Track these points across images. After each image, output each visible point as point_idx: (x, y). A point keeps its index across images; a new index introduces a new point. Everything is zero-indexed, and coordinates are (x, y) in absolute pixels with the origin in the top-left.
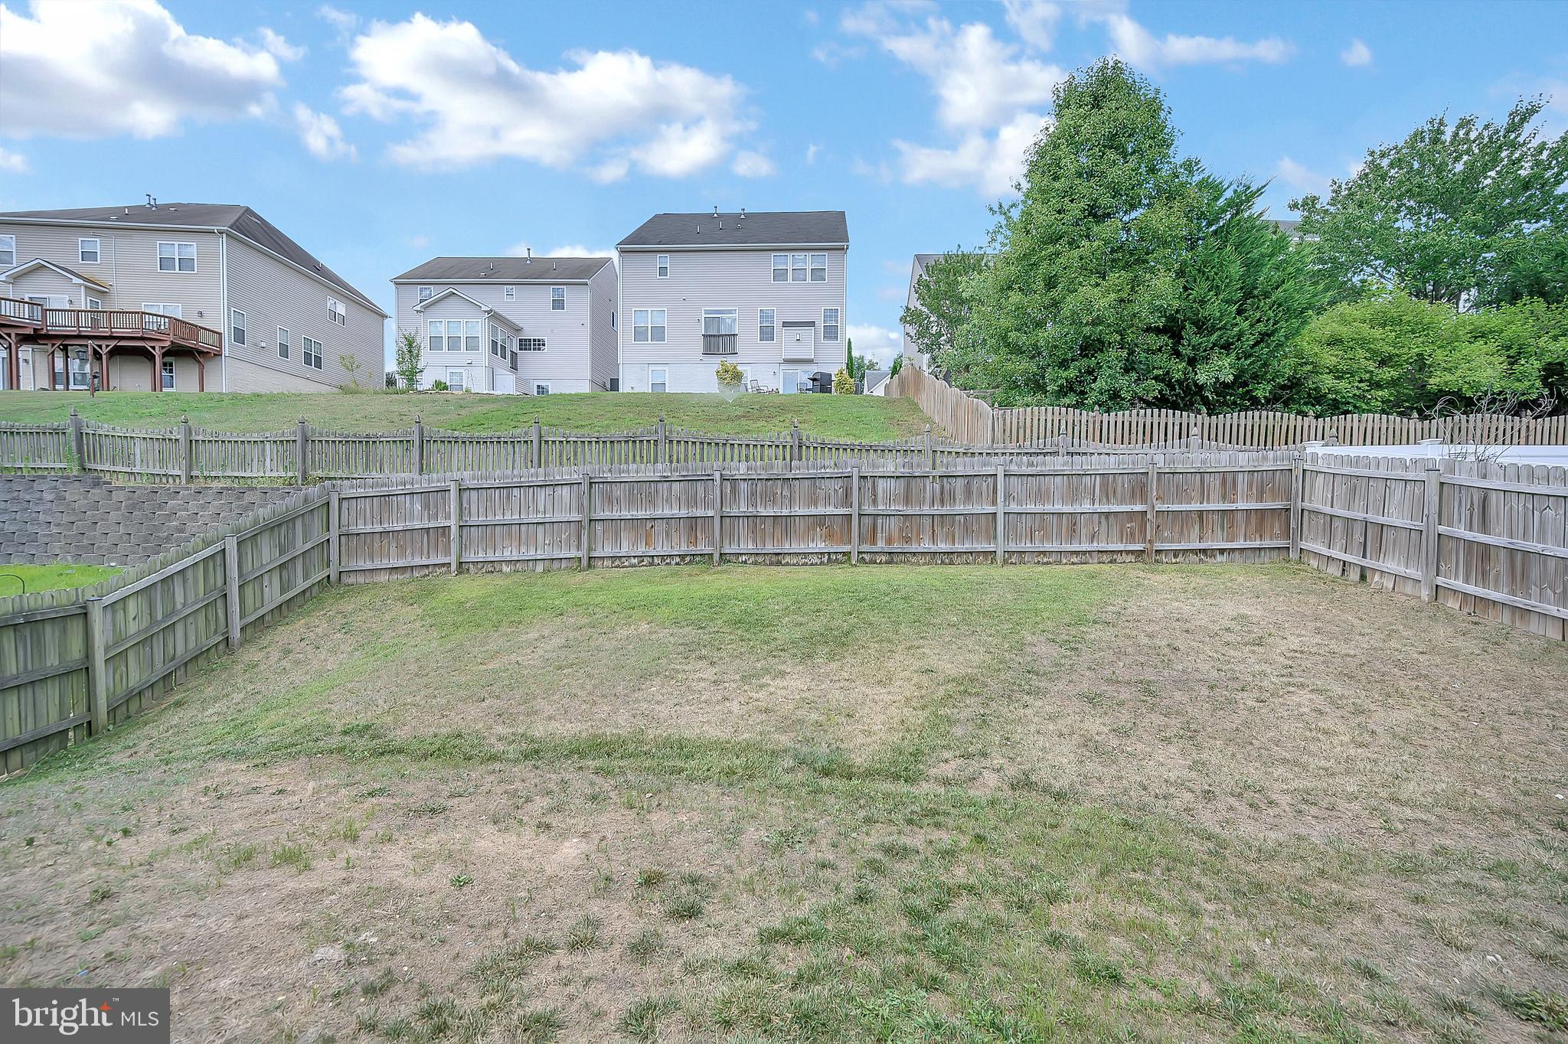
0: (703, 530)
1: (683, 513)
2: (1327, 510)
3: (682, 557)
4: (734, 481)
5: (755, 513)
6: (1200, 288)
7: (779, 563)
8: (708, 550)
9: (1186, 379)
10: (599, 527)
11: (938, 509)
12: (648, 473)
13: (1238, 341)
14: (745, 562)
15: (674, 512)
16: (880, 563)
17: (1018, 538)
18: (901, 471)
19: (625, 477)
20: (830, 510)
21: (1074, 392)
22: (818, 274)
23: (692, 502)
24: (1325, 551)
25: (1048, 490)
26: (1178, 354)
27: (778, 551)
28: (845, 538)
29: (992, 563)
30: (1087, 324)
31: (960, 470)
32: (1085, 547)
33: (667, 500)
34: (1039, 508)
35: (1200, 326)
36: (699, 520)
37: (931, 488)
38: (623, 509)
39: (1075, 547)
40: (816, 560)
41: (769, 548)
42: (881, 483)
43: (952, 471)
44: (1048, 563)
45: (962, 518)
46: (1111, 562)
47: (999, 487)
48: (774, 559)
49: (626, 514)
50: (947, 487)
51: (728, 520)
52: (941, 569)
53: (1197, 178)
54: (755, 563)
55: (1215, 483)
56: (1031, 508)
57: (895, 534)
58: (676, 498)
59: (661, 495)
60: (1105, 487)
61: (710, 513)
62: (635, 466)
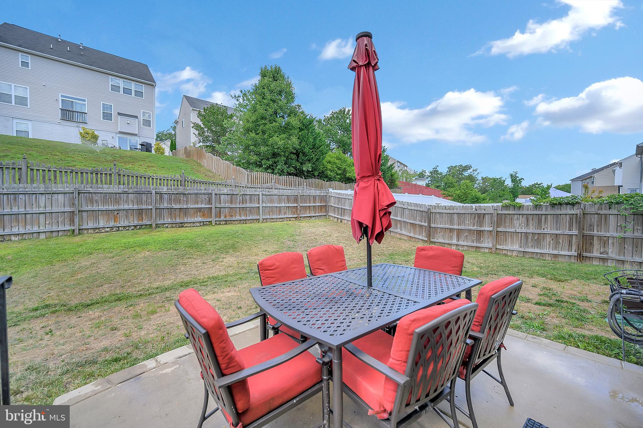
0: (146, 214)
1: (135, 207)
2: (334, 205)
3: (135, 226)
4: (161, 194)
5: (171, 207)
6: (303, 144)
7: (182, 227)
8: (149, 223)
9: (300, 168)
10: (84, 214)
11: (241, 205)
12: (114, 188)
13: (312, 159)
14: (167, 227)
15: (130, 207)
16: (222, 224)
17: (265, 215)
18: (229, 192)
19: (100, 190)
20: (203, 206)
21: (271, 168)
22: (139, 94)
23: (140, 202)
24: (334, 215)
25: (273, 200)
26: (298, 161)
27: (182, 222)
28: (209, 216)
29: (258, 222)
30: (276, 148)
31: (248, 193)
32: (283, 216)
33: (126, 202)
34: (271, 205)
35: (304, 154)
36: (143, 210)
37: (239, 198)
38: (99, 205)
39: (281, 217)
40: (198, 225)
41: (178, 220)
42: (222, 196)
43: (246, 193)
44: (274, 222)
45: (249, 208)
46: (289, 221)
47: (260, 198)
48: (180, 225)
49: (101, 208)
50: (244, 198)
51: (158, 210)
52: (243, 225)
53: (300, 111)
54: (172, 227)
55: (312, 198)
56: (269, 205)
57: (227, 214)
58: (131, 201)
59: (122, 199)
60: (288, 198)
61: (150, 207)
62: (107, 186)
